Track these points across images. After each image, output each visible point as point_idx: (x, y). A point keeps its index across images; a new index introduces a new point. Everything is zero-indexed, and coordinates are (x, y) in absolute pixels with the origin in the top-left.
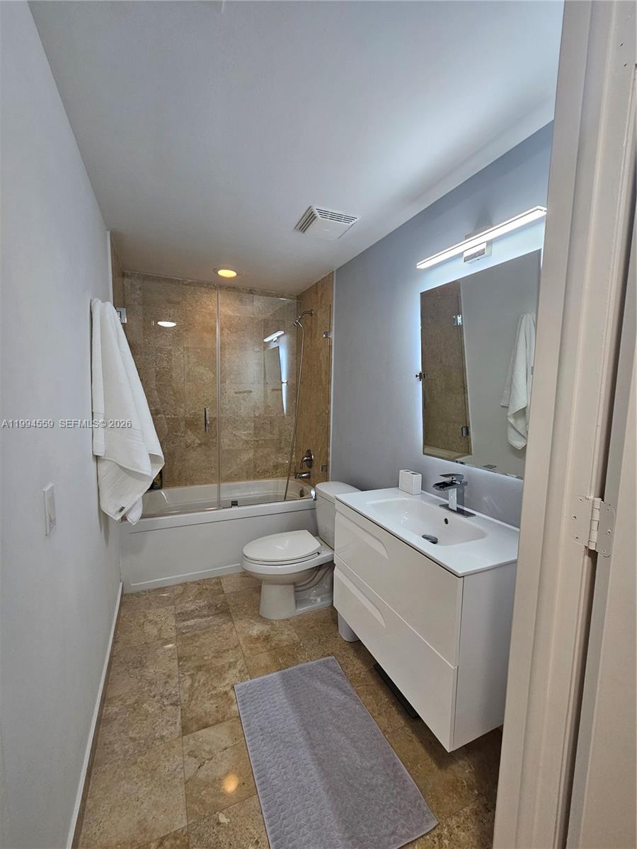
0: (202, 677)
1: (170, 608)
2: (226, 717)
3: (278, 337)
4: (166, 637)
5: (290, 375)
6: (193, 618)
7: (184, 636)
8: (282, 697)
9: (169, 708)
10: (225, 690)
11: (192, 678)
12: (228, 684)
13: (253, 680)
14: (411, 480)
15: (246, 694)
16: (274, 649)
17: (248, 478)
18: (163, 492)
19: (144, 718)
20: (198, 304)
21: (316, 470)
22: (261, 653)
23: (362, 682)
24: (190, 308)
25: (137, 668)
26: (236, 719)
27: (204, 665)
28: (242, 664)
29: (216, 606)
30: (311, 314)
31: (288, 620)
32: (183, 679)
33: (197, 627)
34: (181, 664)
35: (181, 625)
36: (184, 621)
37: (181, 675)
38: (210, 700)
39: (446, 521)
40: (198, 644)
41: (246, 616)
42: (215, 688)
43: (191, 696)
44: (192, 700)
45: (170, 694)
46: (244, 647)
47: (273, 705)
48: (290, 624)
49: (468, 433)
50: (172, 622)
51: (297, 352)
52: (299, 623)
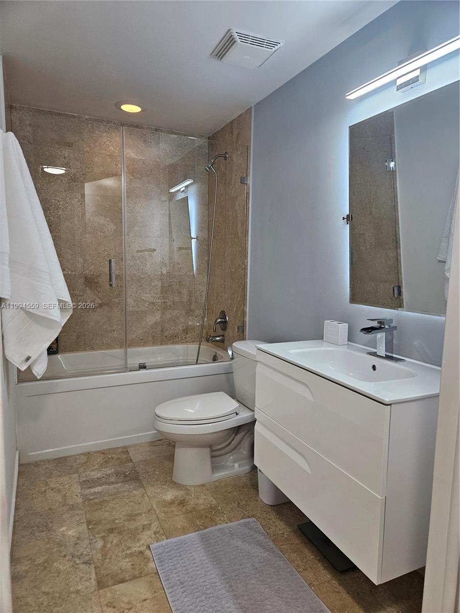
0: (114, 539)
1: (74, 476)
2: (143, 573)
3: (187, 187)
4: (71, 503)
5: (200, 229)
6: (100, 486)
7: (91, 502)
8: (201, 555)
9: (82, 566)
10: (140, 549)
11: (104, 540)
12: (143, 544)
13: (169, 540)
14: (337, 330)
15: (163, 552)
16: (190, 512)
17: (154, 343)
18: (59, 356)
19: (56, 575)
20: (97, 144)
21: (231, 331)
22: (177, 515)
23: (286, 542)
24: (88, 149)
25: (43, 531)
26: (153, 575)
27: (115, 528)
28: (157, 526)
29: (124, 474)
30: (225, 158)
31: (204, 485)
32: (94, 541)
33: (106, 493)
34: (90, 527)
35: (87, 491)
36: (91, 488)
37: (91, 537)
38: (125, 558)
39: (374, 368)
40: (107, 509)
41: (158, 483)
42: (129, 548)
43: (104, 556)
44: (105, 559)
45: (82, 554)
46: (158, 512)
47: (192, 562)
48: (207, 489)
49: (400, 293)
50: (77, 489)
51: (209, 202)
52: (216, 488)
